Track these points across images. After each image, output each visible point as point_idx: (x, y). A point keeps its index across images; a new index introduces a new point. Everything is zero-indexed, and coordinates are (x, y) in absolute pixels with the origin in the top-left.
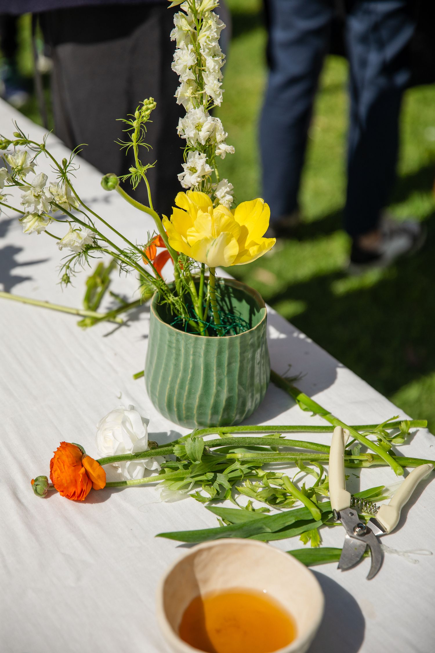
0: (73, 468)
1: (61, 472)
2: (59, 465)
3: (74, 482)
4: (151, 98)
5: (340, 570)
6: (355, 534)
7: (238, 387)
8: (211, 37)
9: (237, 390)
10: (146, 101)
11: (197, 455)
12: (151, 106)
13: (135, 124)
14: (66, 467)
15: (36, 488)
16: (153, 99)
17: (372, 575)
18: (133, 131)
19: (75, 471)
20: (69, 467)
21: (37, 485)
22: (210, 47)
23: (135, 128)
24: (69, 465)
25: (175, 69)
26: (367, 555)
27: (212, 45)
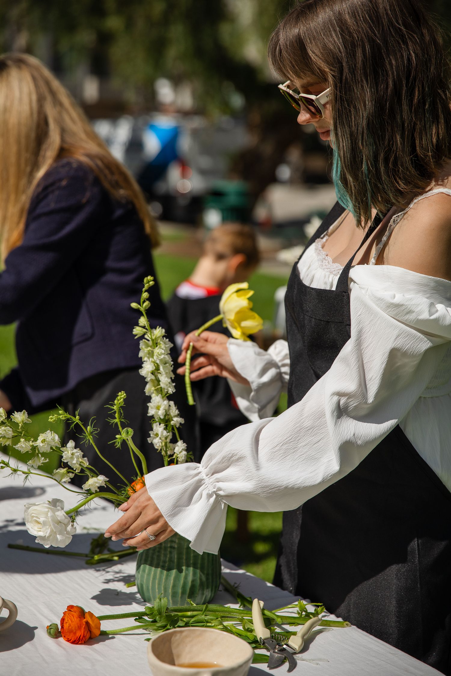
0: (79, 619)
1: (71, 621)
2: (70, 618)
3: (79, 628)
4: (122, 392)
5: (268, 668)
6: (276, 651)
7: (199, 573)
8: (160, 353)
9: (199, 575)
10: (120, 393)
11: (162, 610)
12: (123, 396)
13: (115, 408)
14: (75, 618)
15: (50, 631)
16: (124, 392)
17: (290, 670)
18: (115, 412)
19: (80, 621)
20: (77, 618)
21: (51, 629)
22: (160, 358)
23: (117, 411)
24: (77, 616)
25: (142, 374)
26: (285, 661)
27: (161, 358)
